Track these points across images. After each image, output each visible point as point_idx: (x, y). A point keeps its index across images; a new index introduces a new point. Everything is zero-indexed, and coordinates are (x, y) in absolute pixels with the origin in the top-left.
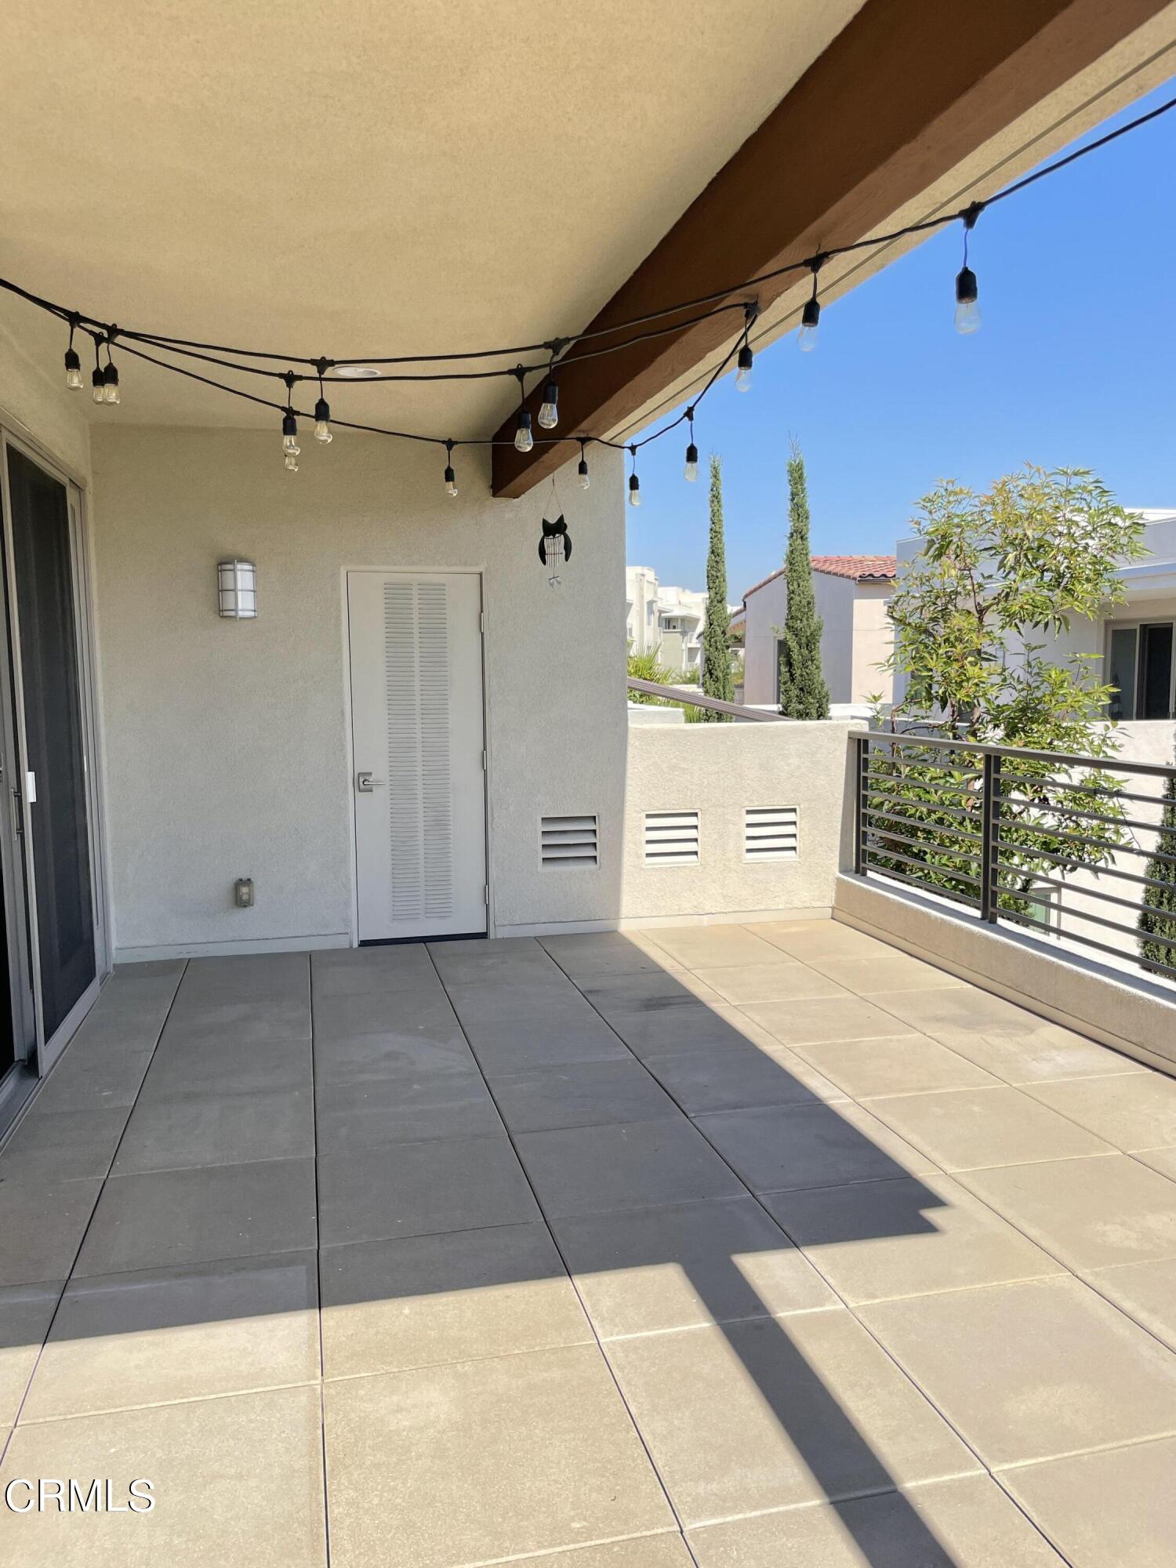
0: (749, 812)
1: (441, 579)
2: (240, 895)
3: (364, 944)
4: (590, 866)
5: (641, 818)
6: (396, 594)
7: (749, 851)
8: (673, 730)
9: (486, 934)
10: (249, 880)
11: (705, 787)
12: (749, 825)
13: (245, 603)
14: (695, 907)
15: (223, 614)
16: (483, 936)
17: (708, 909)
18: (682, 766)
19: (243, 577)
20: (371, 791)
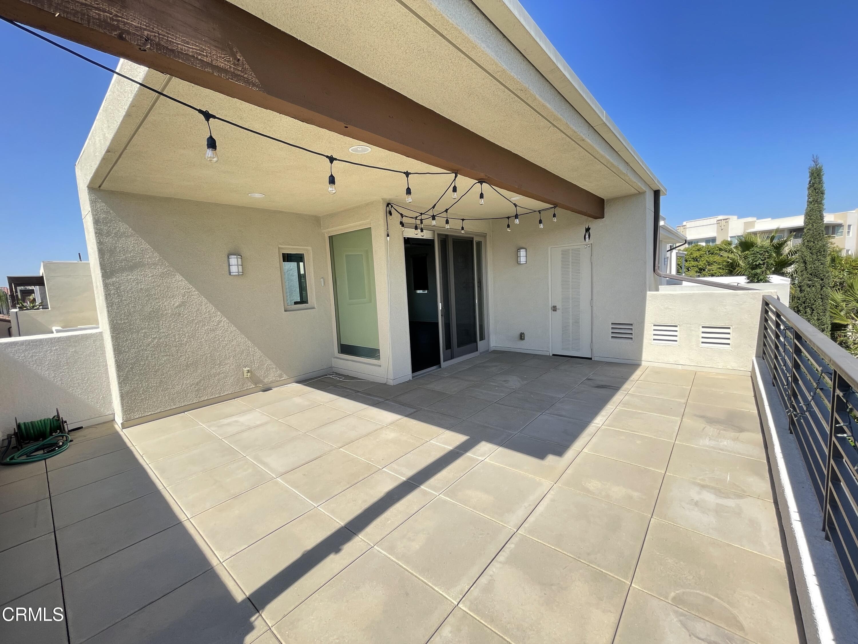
0: (703, 327)
1: (578, 247)
2: (522, 337)
3: (553, 355)
4: (629, 341)
5: (651, 326)
6: (565, 253)
7: (702, 343)
8: (666, 294)
9: (592, 358)
10: (523, 333)
11: (681, 316)
12: (703, 332)
13: (523, 260)
14: (675, 361)
15: (518, 263)
16: (591, 359)
17: (681, 363)
18: (670, 308)
19: (523, 253)
20: (556, 311)
